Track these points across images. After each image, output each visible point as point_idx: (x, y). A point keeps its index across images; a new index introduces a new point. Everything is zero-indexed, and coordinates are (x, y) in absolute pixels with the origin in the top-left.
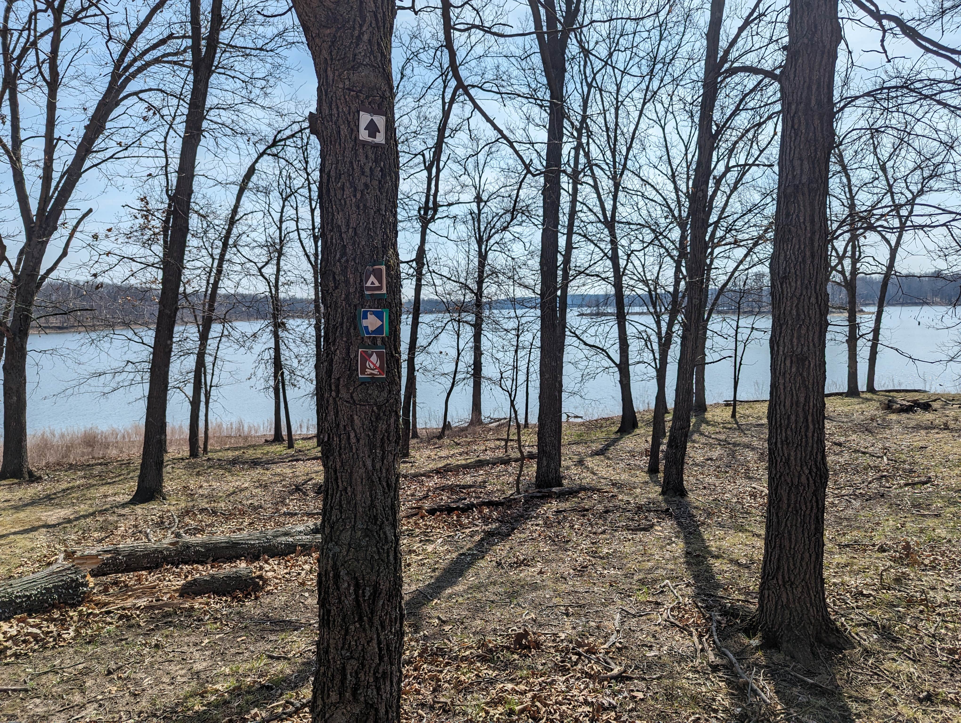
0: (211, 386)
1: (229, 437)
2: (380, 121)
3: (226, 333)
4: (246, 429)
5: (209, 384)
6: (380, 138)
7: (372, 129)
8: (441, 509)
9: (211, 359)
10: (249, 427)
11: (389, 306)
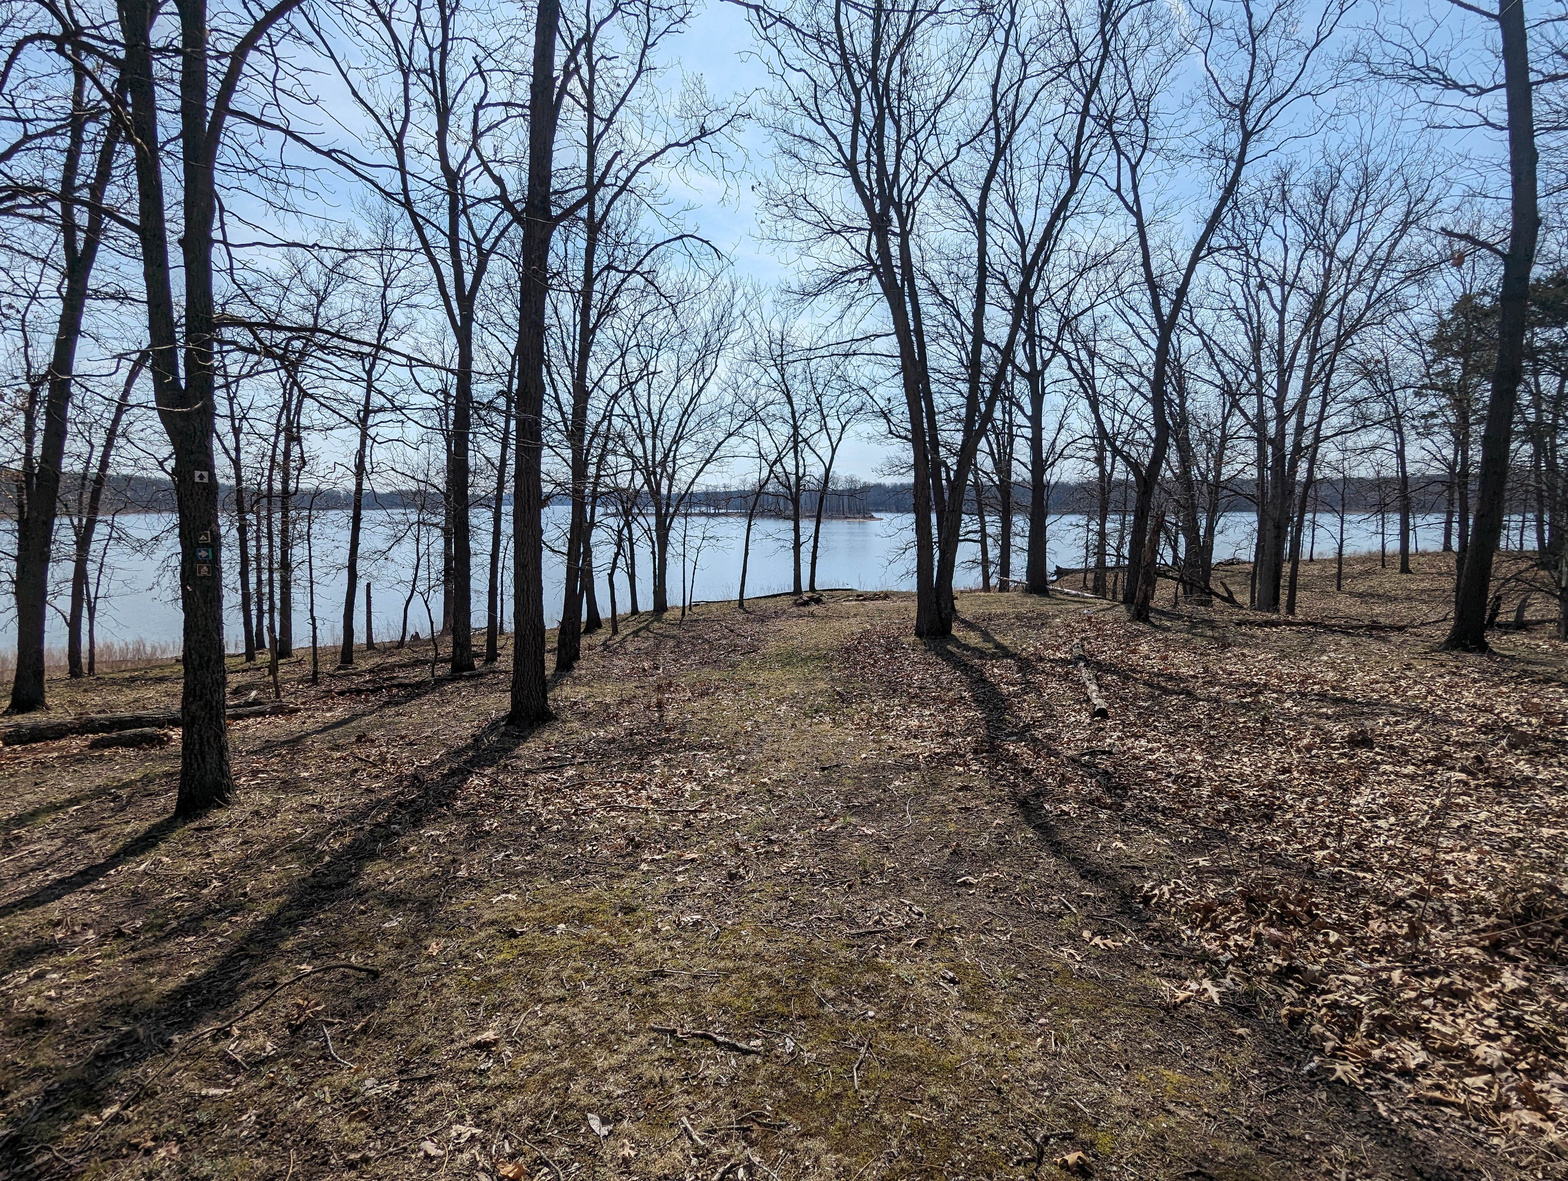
0: (96, 598)
1: (125, 661)
2: (205, 474)
3: (114, 535)
4: (149, 649)
5: (93, 595)
6: (206, 480)
7: (201, 477)
8: (350, 691)
9: (96, 566)
10: (153, 647)
11: (212, 547)
